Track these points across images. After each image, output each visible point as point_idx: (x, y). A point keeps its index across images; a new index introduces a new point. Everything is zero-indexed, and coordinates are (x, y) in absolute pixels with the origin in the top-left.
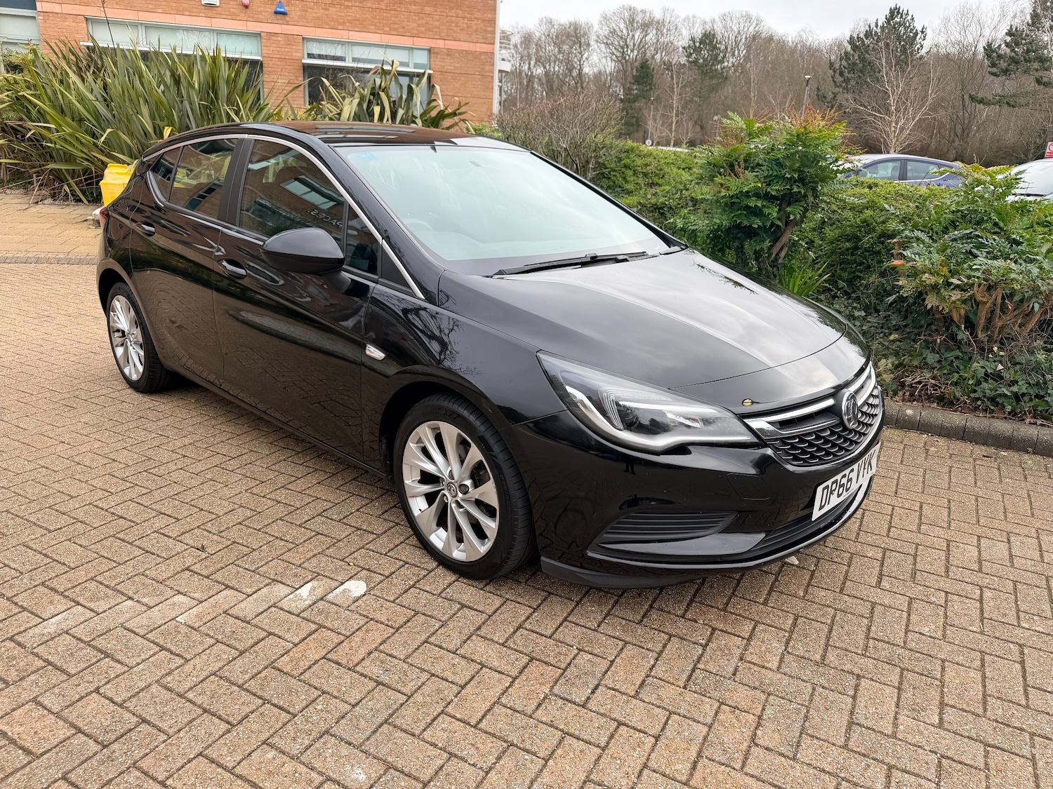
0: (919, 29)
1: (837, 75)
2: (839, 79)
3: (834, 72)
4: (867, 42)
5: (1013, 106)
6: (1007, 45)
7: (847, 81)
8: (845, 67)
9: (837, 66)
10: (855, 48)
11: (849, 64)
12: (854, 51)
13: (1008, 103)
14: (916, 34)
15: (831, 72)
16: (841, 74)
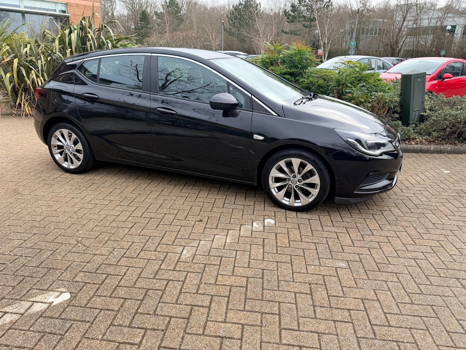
0: (258, 3)
1: (230, 21)
2: (231, 22)
3: (229, 19)
4: (240, 7)
5: (296, 35)
6: (291, 11)
7: (234, 23)
8: (233, 18)
9: (230, 17)
10: (236, 9)
11: (234, 16)
12: (235, 11)
13: (294, 34)
14: (257, 5)
15: (228, 19)
16: (232, 20)
